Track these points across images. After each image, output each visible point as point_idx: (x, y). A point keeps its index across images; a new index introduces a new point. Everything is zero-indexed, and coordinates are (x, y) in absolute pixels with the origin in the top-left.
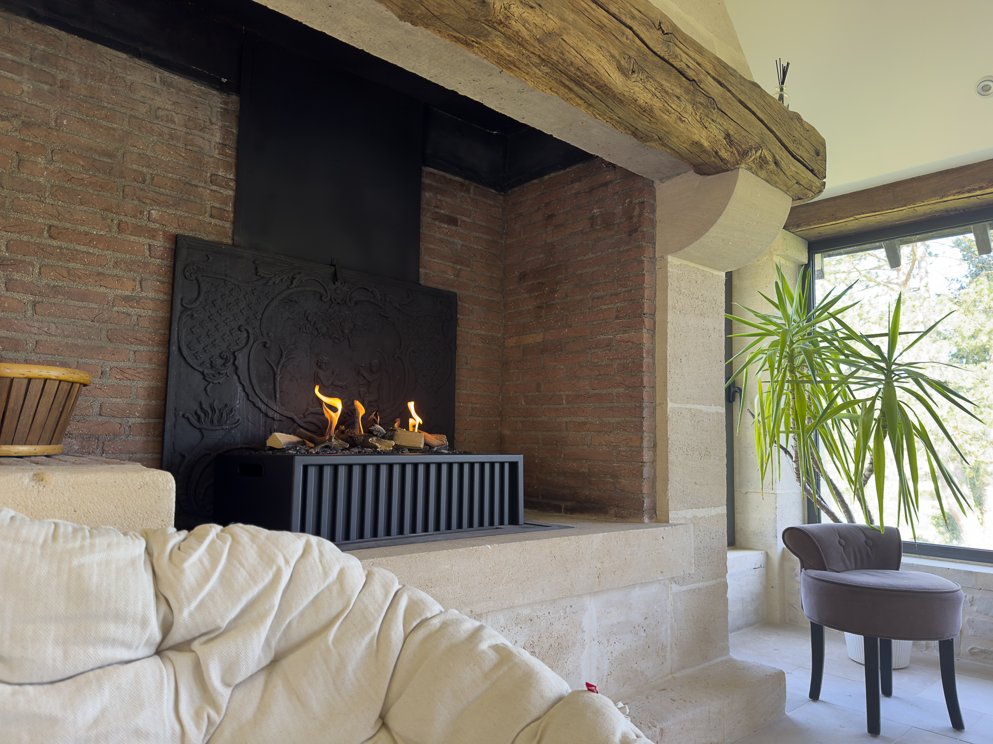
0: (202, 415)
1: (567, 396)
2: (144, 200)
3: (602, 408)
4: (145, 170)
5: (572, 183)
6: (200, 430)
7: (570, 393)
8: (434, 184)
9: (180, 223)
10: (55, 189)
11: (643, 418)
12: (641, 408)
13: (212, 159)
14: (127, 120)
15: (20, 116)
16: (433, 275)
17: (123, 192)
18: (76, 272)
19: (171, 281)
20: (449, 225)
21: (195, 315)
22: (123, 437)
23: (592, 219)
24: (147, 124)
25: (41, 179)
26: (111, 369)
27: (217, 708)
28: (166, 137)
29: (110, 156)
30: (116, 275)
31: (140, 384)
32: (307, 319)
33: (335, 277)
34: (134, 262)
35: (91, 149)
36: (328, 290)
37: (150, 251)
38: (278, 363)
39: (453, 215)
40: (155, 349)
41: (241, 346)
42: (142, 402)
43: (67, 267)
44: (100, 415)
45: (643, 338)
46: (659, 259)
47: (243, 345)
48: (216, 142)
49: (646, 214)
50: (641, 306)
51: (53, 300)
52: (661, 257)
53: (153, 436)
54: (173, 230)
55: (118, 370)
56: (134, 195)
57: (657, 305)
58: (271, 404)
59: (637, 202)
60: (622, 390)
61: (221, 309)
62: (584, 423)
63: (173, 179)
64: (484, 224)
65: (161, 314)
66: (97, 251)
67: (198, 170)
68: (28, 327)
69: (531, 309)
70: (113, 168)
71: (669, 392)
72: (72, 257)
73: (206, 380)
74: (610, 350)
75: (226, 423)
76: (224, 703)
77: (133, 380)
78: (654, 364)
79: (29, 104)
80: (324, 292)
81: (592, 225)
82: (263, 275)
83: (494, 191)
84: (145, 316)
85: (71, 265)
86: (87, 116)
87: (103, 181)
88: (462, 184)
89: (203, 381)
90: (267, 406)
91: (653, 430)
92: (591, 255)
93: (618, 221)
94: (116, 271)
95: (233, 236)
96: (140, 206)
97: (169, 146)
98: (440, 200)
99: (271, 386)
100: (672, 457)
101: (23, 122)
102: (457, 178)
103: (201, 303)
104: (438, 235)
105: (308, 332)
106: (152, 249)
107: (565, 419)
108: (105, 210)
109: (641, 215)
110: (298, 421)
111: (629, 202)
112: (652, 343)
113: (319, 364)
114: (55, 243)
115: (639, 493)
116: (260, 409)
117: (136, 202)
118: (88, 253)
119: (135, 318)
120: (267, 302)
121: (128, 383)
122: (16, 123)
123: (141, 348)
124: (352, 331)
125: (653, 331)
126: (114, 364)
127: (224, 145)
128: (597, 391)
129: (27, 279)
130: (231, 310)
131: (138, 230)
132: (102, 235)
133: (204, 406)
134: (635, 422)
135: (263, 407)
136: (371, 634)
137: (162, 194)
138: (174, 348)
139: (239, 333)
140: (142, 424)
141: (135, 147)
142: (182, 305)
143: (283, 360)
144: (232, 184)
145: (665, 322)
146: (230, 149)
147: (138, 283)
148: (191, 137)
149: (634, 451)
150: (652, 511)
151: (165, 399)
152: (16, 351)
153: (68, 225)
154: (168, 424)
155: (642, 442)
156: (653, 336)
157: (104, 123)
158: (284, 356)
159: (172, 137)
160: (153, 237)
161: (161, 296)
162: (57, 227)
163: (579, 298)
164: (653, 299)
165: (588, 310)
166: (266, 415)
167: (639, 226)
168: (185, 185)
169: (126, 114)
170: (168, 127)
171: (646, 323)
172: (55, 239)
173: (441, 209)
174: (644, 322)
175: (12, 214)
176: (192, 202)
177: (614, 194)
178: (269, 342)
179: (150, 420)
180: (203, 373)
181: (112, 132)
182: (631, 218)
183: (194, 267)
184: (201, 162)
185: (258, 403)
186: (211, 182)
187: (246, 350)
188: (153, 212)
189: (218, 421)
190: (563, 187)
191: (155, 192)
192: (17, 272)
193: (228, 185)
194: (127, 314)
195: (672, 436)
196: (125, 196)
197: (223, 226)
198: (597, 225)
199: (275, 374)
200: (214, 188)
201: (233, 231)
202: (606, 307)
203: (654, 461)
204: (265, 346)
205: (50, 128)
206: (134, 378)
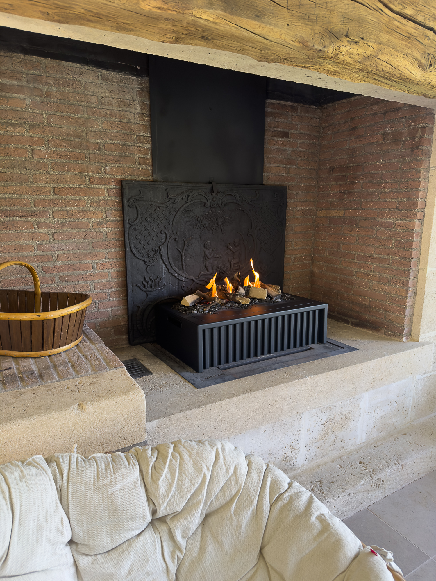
0: (146, 284)
1: (358, 255)
2: (101, 161)
3: (381, 267)
4: (99, 141)
5: (371, 105)
6: (146, 292)
7: (360, 253)
8: (274, 111)
9: (122, 172)
10: (53, 164)
11: (409, 278)
12: (409, 272)
13: (136, 126)
14: (85, 110)
15: (28, 122)
16: (272, 176)
17: (89, 158)
18: (72, 213)
19: (121, 209)
20: (283, 138)
21: (137, 228)
22: (107, 300)
23: (385, 134)
24: (97, 110)
25: (45, 160)
26: (97, 264)
27: (181, 551)
28: (109, 116)
29: (80, 136)
30: (92, 211)
31: (113, 270)
32: (197, 220)
33: (212, 191)
34: (100, 201)
35: (68, 135)
36: (208, 200)
37: (108, 193)
38: (183, 249)
39: (286, 130)
40: (118, 250)
41: (163, 242)
42: (115, 280)
43: (66, 210)
44: (94, 290)
45: (415, 226)
46: (432, 168)
48: (137, 113)
49: (426, 136)
50: (416, 204)
51: (62, 231)
52: (434, 167)
53: (122, 297)
54: (119, 177)
55: (100, 264)
56: (96, 159)
57: (427, 202)
58: (181, 273)
59: (420, 126)
60: (396, 258)
61: (150, 223)
62: (368, 275)
63: (115, 144)
64: (306, 132)
65: (118, 229)
66: (80, 198)
67: (129, 134)
68: (52, 248)
69: (336, 193)
70: (82, 144)
71: (429, 262)
72: (68, 204)
73: (146, 265)
74: (390, 230)
75: (158, 287)
76: (183, 548)
77: (109, 269)
78: (421, 242)
79: (31, 112)
80: (206, 202)
81: (384, 139)
82: (172, 197)
83: (314, 107)
84: (110, 232)
85: (68, 208)
86: (63, 113)
87: (77, 154)
88: (292, 107)
89: (145, 265)
90: (179, 274)
91: (415, 286)
92: (382, 162)
93: (404, 139)
94: (92, 208)
95: (153, 174)
96: (99, 165)
97: (111, 122)
98: (277, 122)
99: (180, 263)
100: (426, 303)
101: (30, 125)
102: (289, 103)
103: (139, 220)
104: (276, 147)
105: (198, 228)
106: (109, 191)
107: (356, 270)
108: (81, 172)
109: (422, 137)
110: (196, 280)
111: (414, 125)
112: (421, 228)
113: (205, 246)
114: (58, 197)
115: (401, 324)
116: (175, 277)
117: (96, 164)
118: (75, 200)
119: (105, 233)
120: (175, 213)
121: (106, 271)
122: (27, 127)
123: (110, 250)
124: (223, 223)
125: (422, 220)
126: (98, 261)
127: (142, 114)
128: (379, 256)
129: (47, 221)
130: (156, 222)
131: (101, 181)
132: (81, 188)
133: (146, 279)
134: (403, 280)
135: (176, 275)
136: (253, 506)
137: (110, 155)
138: (128, 249)
139: (161, 235)
140: (116, 291)
141: (92, 127)
142: (129, 223)
143: (185, 248)
144: (149, 140)
145: (432, 214)
146: (146, 116)
147: (104, 213)
148: (123, 113)
149: (401, 298)
150: (408, 334)
151: (126, 277)
152: (48, 261)
153: (63, 185)
154: (129, 291)
155: (407, 294)
156: (422, 224)
157: (73, 115)
158: (186, 245)
159: (112, 116)
160: (109, 184)
161: (118, 219)
162: (57, 187)
163: (371, 191)
164: (424, 199)
165: (377, 200)
166: (179, 279)
167: (420, 145)
168: (122, 146)
169: (85, 106)
170: (109, 109)
171: (418, 216)
172: (57, 195)
173: (278, 128)
174: (417, 215)
175: (34, 185)
176: (128, 157)
177: (403, 118)
178: (177, 237)
179: (120, 289)
180: (144, 261)
181: (78, 120)
182: (414, 138)
183: (133, 200)
184: (130, 129)
185: (174, 273)
186: (137, 141)
187: (165, 244)
188: (107, 168)
189: (155, 286)
190: (365, 108)
191: (106, 155)
192: (42, 218)
193: (147, 141)
194: (101, 232)
195: (427, 289)
196: (91, 161)
197: (146, 169)
198: (388, 140)
199: (182, 256)
200: (139, 144)
201: (153, 171)
202: (390, 200)
203: (413, 305)
204: (175, 240)
205: (45, 126)
206: (109, 267)
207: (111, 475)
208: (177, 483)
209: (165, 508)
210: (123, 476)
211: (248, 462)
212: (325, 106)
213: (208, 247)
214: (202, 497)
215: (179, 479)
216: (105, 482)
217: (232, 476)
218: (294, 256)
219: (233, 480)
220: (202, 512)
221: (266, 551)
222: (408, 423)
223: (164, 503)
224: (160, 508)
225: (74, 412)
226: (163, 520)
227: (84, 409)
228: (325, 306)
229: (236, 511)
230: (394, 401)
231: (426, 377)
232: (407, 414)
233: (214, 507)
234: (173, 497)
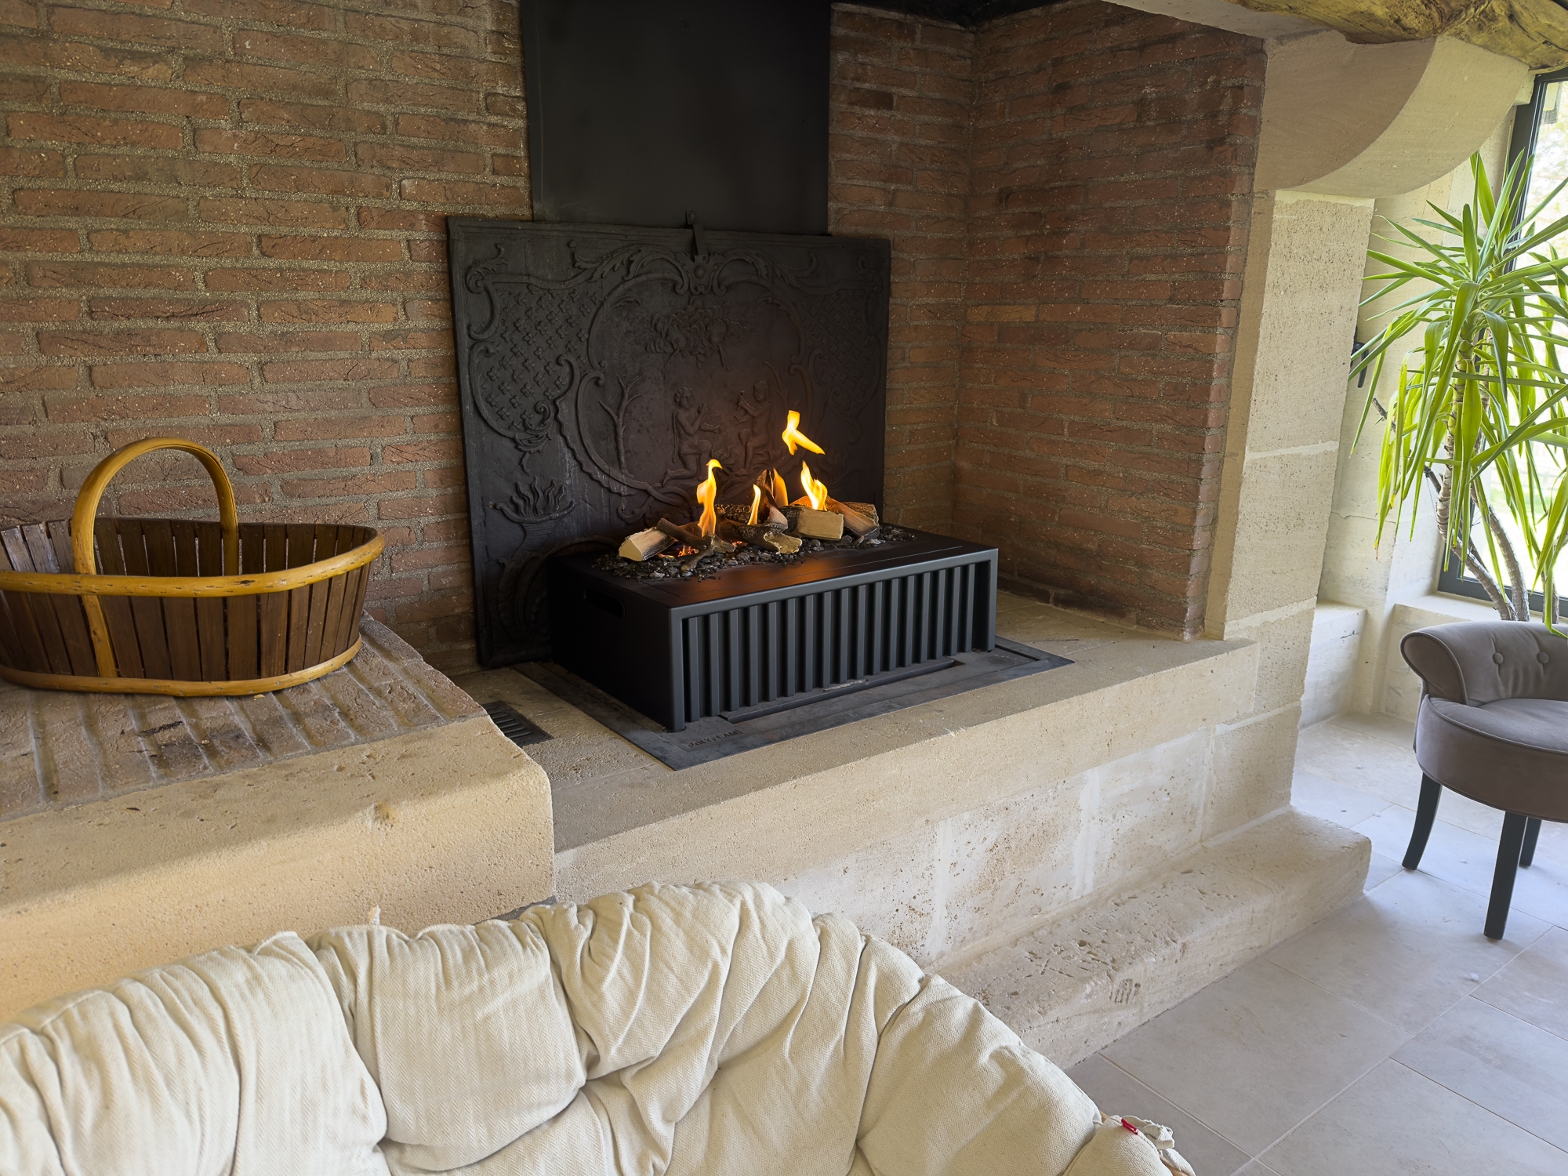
0: (521, 503)
1: (1072, 423)
2: (389, 163)
3: (1132, 452)
4: (382, 108)
5: (1107, 26)
6: (520, 524)
7: (1077, 418)
8: (853, 34)
9: (449, 194)
10: (255, 170)
11: (1201, 480)
12: (1200, 464)
13: (484, 67)
14: (341, 19)
15: (181, 49)
16: (850, 211)
17: (356, 156)
18: (311, 306)
19: (447, 296)
20: (878, 109)
21: (492, 351)
22: (415, 546)
23: (1142, 104)
24: (372, 19)
25: (232, 158)
26: (383, 448)
27: (662, 1154)
28: (407, 38)
29: (327, 93)
30: (367, 301)
31: (428, 466)
32: (655, 329)
33: (693, 250)
34: (390, 274)
35: (294, 87)
36: (684, 274)
37: (410, 252)
38: (619, 408)
39: (885, 89)
40: (441, 408)
41: (564, 389)
42: (433, 492)
43: (296, 300)
44: (379, 519)
45: (1215, 344)
46: (1259, 195)
47: (567, 387)
48: (486, 30)
49: (1244, 111)
50: (1218, 286)
51: (285, 356)
52: (1263, 192)
53: (456, 538)
54: (439, 208)
55: (394, 450)
56: (374, 157)
57: (1246, 282)
58: (615, 472)
59: (1229, 84)
60: (1168, 428)
61: (528, 334)
62: (1097, 473)
63: (429, 116)
64: (937, 95)
65: (441, 352)
66: (333, 266)
67: (463, 90)
68: (259, 404)
69: (1017, 260)
70: (333, 115)
71: (1249, 436)
72: (300, 282)
73: (520, 450)
74: (1154, 356)
75: (555, 511)
76: (668, 1146)
77: (416, 461)
78: (1229, 386)
79: (187, 22)
80: (678, 278)
81: (1139, 116)
82: (584, 265)
84: (418, 359)
85: (301, 295)
86: (278, 26)
87: (322, 142)
88: (900, 24)
89: (516, 451)
90: (609, 476)
91: (1215, 498)
92: (1133, 176)
93: (1189, 117)
94: (366, 294)
95: (532, 201)
96: (384, 175)
97: (413, 54)
98: (862, 64)
99: (612, 446)
100: (1241, 541)
101: (185, 59)
102: (894, 15)
103: (497, 328)
104: (860, 133)
105: (658, 350)
106: (413, 246)
107: (1065, 461)
108: (334, 192)
109: (1234, 112)
110: (655, 493)
111: (1214, 81)
112: (1230, 351)
113: (678, 400)
114: (272, 263)
115: (1180, 595)
116: (599, 483)
117: (377, 171)
118: (321, 271)
119: (404, 364)
120: (594, 310)
121: (409, 466)
122: (176, 62)
123: (420, 410)
124: (724, 339)
125: (1234, 328)
126: (386, 441)
127: (501, 34)
128: (1124, 423)
129: (244, 329)
130: (543, 332)
131: (390, 219)
132: (336, 237)
133: (522, 489)
134: (1185, 484)
135: (602, 478)
136: (837, 1038)
137: (414, 147)
138: (468, 407)
139: (557, 368)
140: (438, 523)
141: (362, 67)
142: (470, 336)
143: (625, 404)
144: (520, 106)
145: (1258, 314)
146: (510, 40)
147: (399, 307)
148: (446, 30)
149: (1179, 531)
150: (1198, 620)
151: (466, 483)
152: (251, 442)
153: (284, 230)
154: (475, 523)
155: (1194, 519)
156: (1233, 338)
157: (307, 33)
158: (627, 396)
159: (416, 37)
160: (412, 227)
161: (437, 324)
162: (268, 236)
163: (1105, 253)
164: (1240, 273)
165: (1120, 278)
166: (609, 490)
167: (1229, 134)
168: (447, 124)
169: (339, 9)
170: (408, 19)
171: (1224, 318)
172: (269, 257)
173: (865, 81)
174: (1220, 316)
175: (203, 228)
176: (462, 152)
177: (1187, 60)
178: (602, 376)
179: (450, 517)
180: (513, 440)
181: (322, 47)
182: (1214, 115)
183: (480, 270)
184: (466, 75)
185: (596, 474)
186: (487, 109)
187: (571, 395)
188: (405, 182)
189: (544, 509)
190: (1090, 31)
191: (403, 146)
192: (228, 320)
193: (514, 110)
194: (392, 360)
195: (1245, 506)
196: (360, 163)
197: (514, 187)
198: (1149, 120)
199: (615, 426)
200: (494, 119)
201: (531, 192)
202: (1153, 277)
203: (1209, 547)
204: (597, 384)
205: (227, 61)
206: (418, 458)
207: (480, 975)
208: (649, 988)
209: (620, 1050)
210: (511, 976)
211: (819, 932)
212: (986, 25)
213: (685, 402)
214: (712, 1020)
215: (651, 978)
216: (467, 991)
217: (782, 966)
218: (908, 427)
219: (785, 974)
220: (710, 1059)
221: (871, 1144)
222: (1195, 844)
223: (616, 1038)
224: (607, 1050)
225: (366, 828)
226: (614, 1080)
227: (391, 818)
228: (991, 555)
229: (795, 1052)
230: (1163, 790)
231: (1239, 730)
232: (1193, 822)
233: (741, 1044)
234: (639, 1021)
